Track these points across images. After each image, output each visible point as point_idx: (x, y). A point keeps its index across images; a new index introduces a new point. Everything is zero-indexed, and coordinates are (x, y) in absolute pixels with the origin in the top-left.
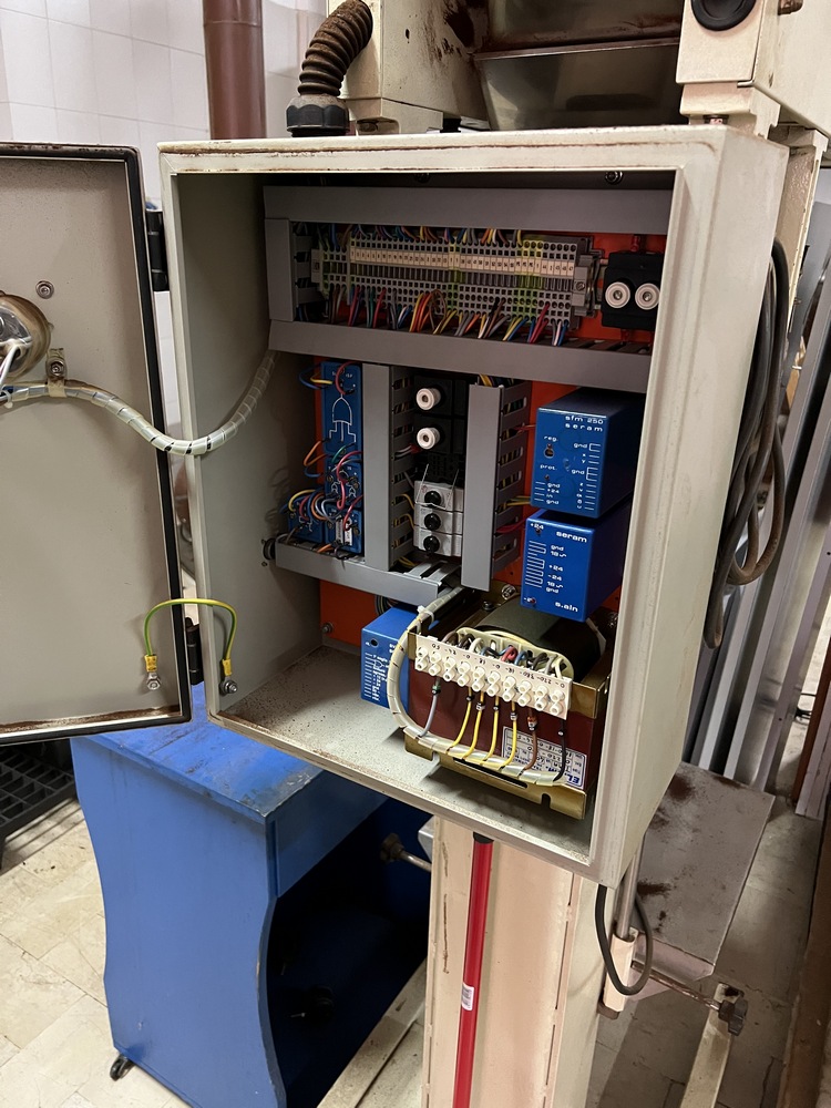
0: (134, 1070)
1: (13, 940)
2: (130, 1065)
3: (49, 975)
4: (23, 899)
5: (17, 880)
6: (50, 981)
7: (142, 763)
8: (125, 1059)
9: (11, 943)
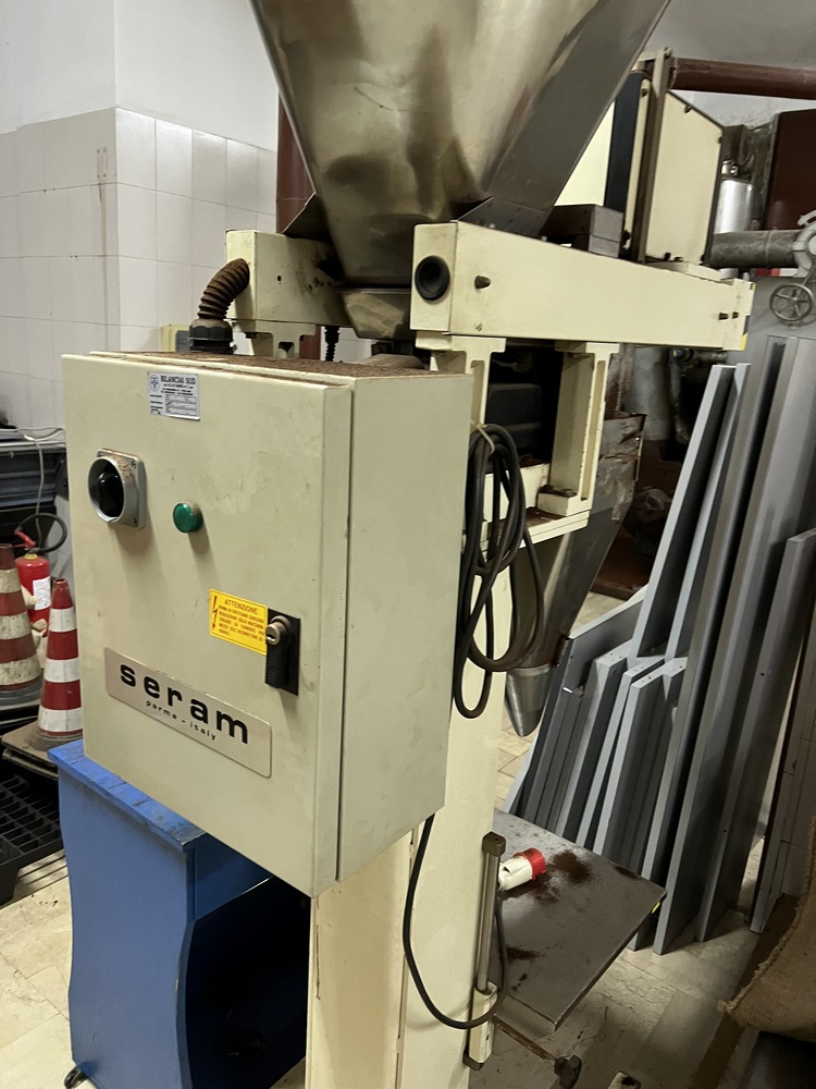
0: (86, 1082)
1: (9, 959)
2: (83, 1077)
3: (32, 993)
4: (25, 926)
5: (24, 909)
6: (32, 997)
7: (104, 796)
8: (79, 1072)
9: (7, 962)
